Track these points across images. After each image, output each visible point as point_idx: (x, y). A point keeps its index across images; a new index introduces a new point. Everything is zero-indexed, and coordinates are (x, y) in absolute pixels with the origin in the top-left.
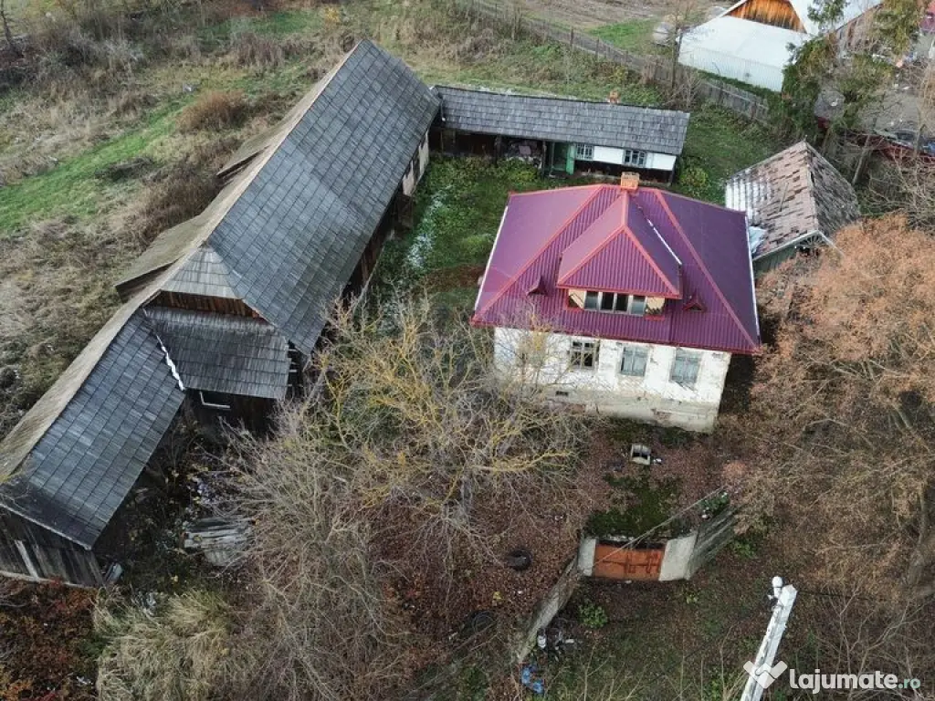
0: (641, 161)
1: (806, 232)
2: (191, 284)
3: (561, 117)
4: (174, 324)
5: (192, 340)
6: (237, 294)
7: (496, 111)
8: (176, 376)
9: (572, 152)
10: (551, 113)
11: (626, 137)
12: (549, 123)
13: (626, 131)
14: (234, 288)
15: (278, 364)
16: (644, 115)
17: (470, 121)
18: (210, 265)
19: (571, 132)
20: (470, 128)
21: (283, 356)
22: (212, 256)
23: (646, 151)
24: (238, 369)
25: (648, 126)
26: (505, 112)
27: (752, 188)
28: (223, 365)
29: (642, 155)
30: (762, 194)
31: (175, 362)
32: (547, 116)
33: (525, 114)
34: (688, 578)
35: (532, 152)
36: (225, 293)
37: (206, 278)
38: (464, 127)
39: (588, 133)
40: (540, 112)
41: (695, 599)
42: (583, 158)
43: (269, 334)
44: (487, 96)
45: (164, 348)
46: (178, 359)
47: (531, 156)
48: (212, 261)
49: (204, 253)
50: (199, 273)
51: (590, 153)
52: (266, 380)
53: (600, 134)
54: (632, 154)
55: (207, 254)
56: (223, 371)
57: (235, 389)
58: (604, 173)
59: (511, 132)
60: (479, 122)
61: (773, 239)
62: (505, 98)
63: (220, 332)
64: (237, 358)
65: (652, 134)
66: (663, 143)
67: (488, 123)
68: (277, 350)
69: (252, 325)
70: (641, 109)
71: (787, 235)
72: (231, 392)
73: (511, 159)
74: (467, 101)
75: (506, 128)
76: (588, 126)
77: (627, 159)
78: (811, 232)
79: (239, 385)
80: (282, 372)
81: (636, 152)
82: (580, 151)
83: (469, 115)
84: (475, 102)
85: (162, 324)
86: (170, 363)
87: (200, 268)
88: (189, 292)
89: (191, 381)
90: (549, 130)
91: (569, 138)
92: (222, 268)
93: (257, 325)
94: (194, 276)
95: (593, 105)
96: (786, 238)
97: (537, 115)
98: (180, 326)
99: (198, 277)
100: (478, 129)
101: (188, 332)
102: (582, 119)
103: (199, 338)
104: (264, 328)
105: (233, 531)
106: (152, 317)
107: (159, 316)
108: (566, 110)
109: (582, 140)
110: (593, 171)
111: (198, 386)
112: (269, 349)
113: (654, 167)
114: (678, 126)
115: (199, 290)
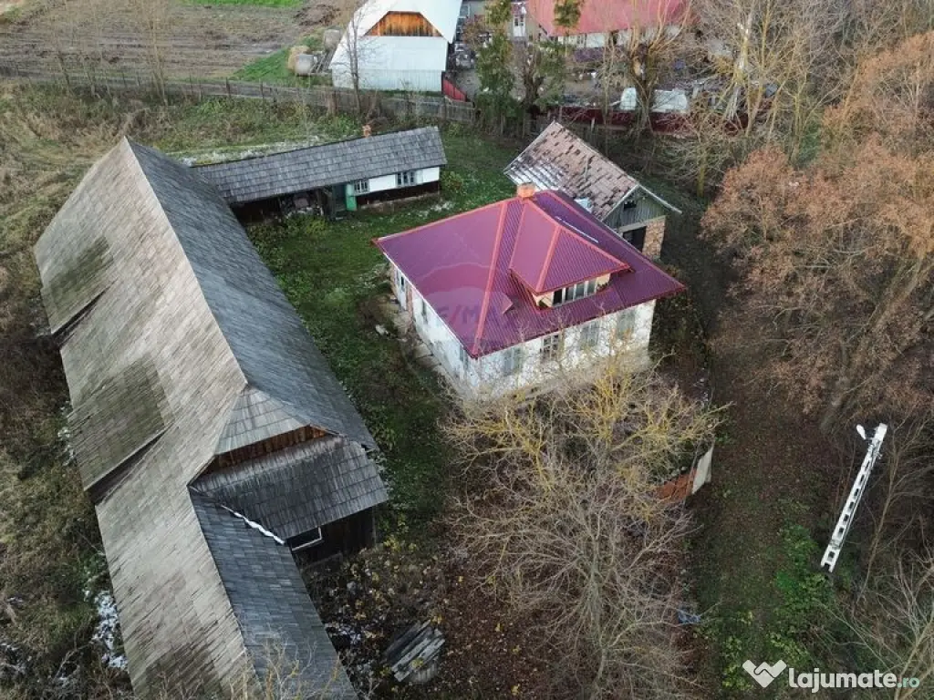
0: (412, 180)
1: (629, 189)
2: (248, 434)
3: (329, 162)
4: (233, 485)
5: (264, 491)
6: (303, 421)
7: (263, 174)
8: (268, 533)
9: (350, 190)
10: (317, 160)
11: (396, 162)
12: (321, 170)
13: (393, 156)
14: (297, 417)
15: (364, 470)
16: (401, 139)
17: (243, 191)
18: (260, 406)
19: (344, 172)
20: (246, 198)
21: (364, 461)
22: (257, 396)
23: (416, 170)
24: (327, 496)
25: (409, 147)
26: (274, 172)
27: (538, 171)
28: (311, 499)
29: (412, 174)
30: (554, 174)
31: (258, 522)
32: (315, 164)
33: (293, 168)
34: (709, 480)
35: (309, 202)
36: (290, 425)
37: (261, 420)
38: (239, 199)
39: (362, 169)
40: (307, 163)
41: (729, 492)
42: (361, 192)
43: (338, 447)
44: (246, 163)
45: (237, 514)
46: (259, 516)
47: (309, 206)
48: (261, 400)
49: (249, 396)
50: (252, 418)
51: (366, 186)
52: (360, 491)
53: (372, 167)
54: (402, 175)
55: (252, 397)
56: (314, 504)
57: (335, 514)
58: (381, 200)
59: (290, 190)
60: (253, 190)
61: (602, 203)
62: (265, 159)
63: (287, 470)
64: (320, 484)
65: (416, 153)
66: (428, 158)
67: (262, 188)
68: (355, 458)
69: (317, 446)
70: (395, 134)
71: (612, 197)
72: (333, 520)
73: (289, 215)
74: (229, 173)
75: (283, 187)
76: (359, 162)
77: (399, 182)
78: (634, 188)
79: (338, 509)
80: (371, 476)
81: (405, 173)
82: (357, 188)
83: (238, 185)
84: (237, 171)
85: (221, 491)
86: (253, 525)
87: (250, 413)
88: (251, 442)
89: (286, 530)
90: (324, 176)
91: (346, 179)
92: (273, 403)
93: (322, 444)
94: (249, 425)
95: (353, 142)
96: (614, 199)
97: (304, 166)
98: (241, 484)
99: (253, 423)
100: (256, 196)
101: (255, 485)
102: (349, 158)
103: (269, 486)
104: (331, 444)
105: (426, 641)
106: (204, 490)
107: (211, 486)
108: (329, 154)
109: (355, 177)
110: (371, 202)
111: (297, 531)
112: (347, 461)
113: (425, 181)
114: (433, 141)
115: (260, 436)
